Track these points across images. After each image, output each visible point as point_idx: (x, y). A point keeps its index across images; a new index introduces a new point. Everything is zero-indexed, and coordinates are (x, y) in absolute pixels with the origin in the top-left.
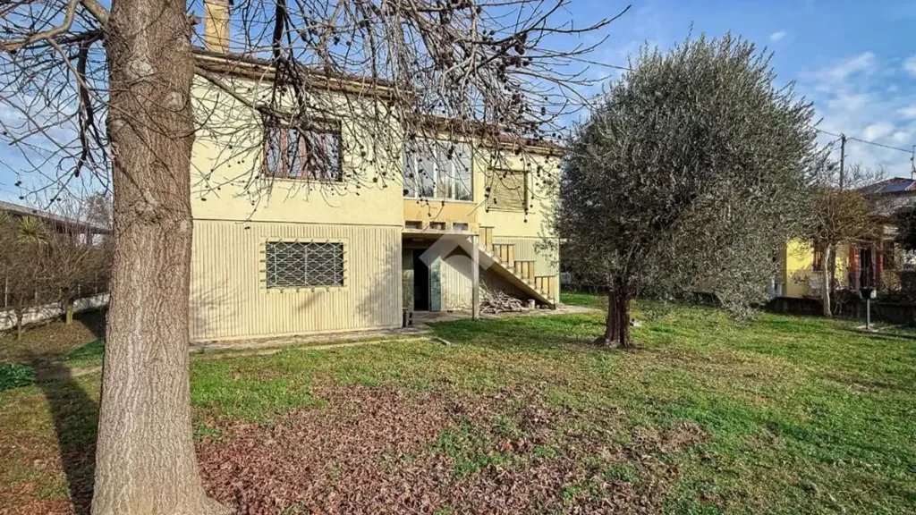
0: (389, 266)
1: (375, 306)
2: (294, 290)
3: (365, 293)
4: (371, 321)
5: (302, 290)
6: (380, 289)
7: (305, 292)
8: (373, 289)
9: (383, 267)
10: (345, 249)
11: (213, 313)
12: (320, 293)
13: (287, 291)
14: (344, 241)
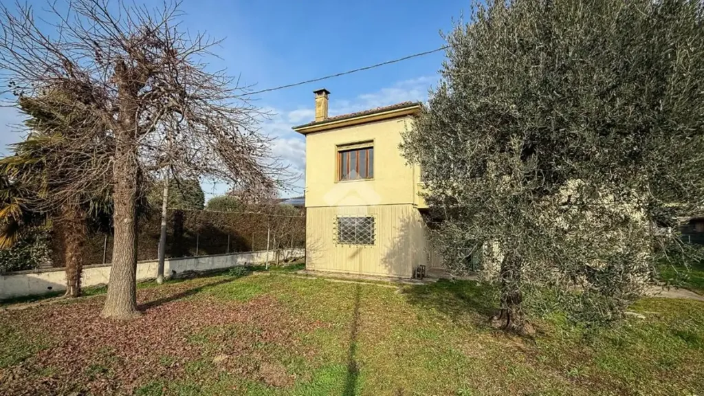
0: (402, 233)
1: (393, 260)
2: (348, 246)
3: (386, 251)
4: (390, 271)
5: (352, 246)
6: (396, 248)
7: (354, 247)
8: (392, 248)
9: (397, 234)
10: (375, 221)
11: (314, 255)
12: (360, 249)
13: (345, 245)
14: (375, 216)
